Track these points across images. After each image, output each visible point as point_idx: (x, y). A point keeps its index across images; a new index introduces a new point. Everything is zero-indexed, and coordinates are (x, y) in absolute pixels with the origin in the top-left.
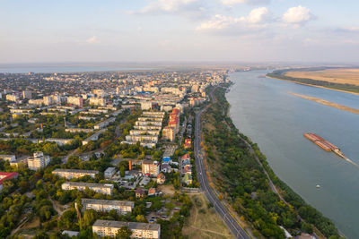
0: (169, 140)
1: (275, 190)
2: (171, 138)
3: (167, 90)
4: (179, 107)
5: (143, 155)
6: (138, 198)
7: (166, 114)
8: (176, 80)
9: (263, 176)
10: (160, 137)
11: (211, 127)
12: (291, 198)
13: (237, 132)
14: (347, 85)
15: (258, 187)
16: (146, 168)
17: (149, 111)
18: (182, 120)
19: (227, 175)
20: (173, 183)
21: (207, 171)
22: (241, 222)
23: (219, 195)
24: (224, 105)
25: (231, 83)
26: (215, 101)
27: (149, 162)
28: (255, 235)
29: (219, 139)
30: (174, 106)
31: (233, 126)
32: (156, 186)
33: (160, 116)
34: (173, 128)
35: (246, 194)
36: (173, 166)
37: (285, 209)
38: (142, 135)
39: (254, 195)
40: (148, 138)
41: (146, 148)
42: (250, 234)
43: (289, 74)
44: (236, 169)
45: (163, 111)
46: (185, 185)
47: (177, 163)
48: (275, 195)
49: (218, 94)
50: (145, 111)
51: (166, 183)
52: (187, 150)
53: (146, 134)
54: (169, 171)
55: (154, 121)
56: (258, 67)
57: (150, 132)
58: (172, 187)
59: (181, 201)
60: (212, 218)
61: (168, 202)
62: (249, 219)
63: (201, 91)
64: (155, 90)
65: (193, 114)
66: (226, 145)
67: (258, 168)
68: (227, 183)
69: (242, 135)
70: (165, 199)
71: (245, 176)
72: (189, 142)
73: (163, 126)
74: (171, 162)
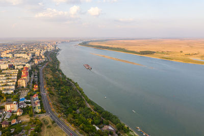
0: (23, 87)
1: (89, 106)
2: (24, 86)
3: (18, 55)
4: (28, 65)
5: (5, 99)
6: (4, 128)
7: (19, 70)
8: (24, 49)
9: (82, 99)
10: (16, 86)
11: (49, 76)
12: (97, 109)
13: (65, 77)
15: (80, 106)
16: (8, 107)
17: (6, 70)
18: (30, 73)
19: (62, 102)
20: (28, 113)
21: (50, 102)
22: (72, 128)
23: (58, 115)
24: (56, 62)
25: (59, 50)
26: (51, 60)
27: (10, 103)
28: (81, 133)
29: (55, 83)
30: (24, 65)
31: (63, 74)
32: (17, 117)
33: (15, 73)
34: (25, 79)
35: (74, 111)
36: (27, 103)
37: (95, 115)
38: (3, 86)
39: (78, 111)
40: (8, 87)
41: (7, 94)
42: (78, 133)
43: (90, 44)
44: (66, 98)
45: (17, 69)
46: (37, 113)
47: (29, 101)
48: (89, 109)
49: (52, 56)
50: (4, 70)
51: (23, 114)
52: (36, 91)
53: (6, 85)
54: (25, 107)
55: (11, 76)
56: (74, 40)
57: (9, 84)
58: (28, 116)
59: (35, 123)
60: (56, 129)
61: (26, 126)
62: (77, 125)
63: (41, 55)
64: (10, 56)
65: (38, 69)
66: (60, 85)
67: (79, 96)
68: (62, 107)
69: (68, 79)
70: (24, 124)
71: (72, 101)
72: (37, 87)
73: (18, 79)
74: (26, 100)
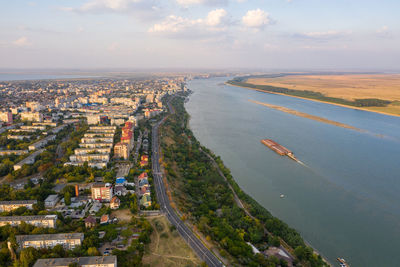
0: (122, 158)
1: (241, 204)
2: (125, 156)
3: (117, 100)
4: (132, 119)
5: (92, 177)
6: (89, 228)
7: (118, 128)
8: (127, 89)
9: (227, 190)
10: (112, 155)
11: (169, 141)
12: (257, 212)
13: (198, 145)
14: (306, 92)
15: (223, 203)
16: (97, 192)
17: (97, 125)
18: (136, 134)
19: (189, 192)
20: (129, 206)
21: (169, 190)
22: (206, 242)
23: (182, 216)
24: (183, 116)
25: (189, 92)
26: (173, 112)
27: (100, 185)
28: (223, 256)
29: (179, 154)
30: (126, 119)
31: (194, 139)
32: (110, 212)
33: (110, 131)
34: (126, 144)
35: (211, 212)
36: (129, 188)
37: (252, 224)
38: (90, 154)
39: (220, 212)
40: (97, 157)
41: (96, 168)
42: (216, 254)
43: (250, 81)
44: (199, 186)
45: (114, 125)
46: (144, 208)
47: (132, 184)
48: (241, 210)
49: (176, 103)
50: (92, 125)
51: (121, 207)
52: (144, 168)
53: (94, 153)
54: (124, 194)
55: (104, 137)
56: (218, 73)
57: (99, 150)
58: (128, 211)
59: (140, 226)
60: (176, 242)
61: (124, 229)
62: (215, 238)
63: (157, 100)
64: (103, 101)
65: (150, 128)
66: (187, 159)
67: (222, 183)
68: (189, 202)
69: (204, 149)
70: (120, 226)
71: (209, 193)
72: (146, 159)
73: (115, 143)
74: (126, 183)
